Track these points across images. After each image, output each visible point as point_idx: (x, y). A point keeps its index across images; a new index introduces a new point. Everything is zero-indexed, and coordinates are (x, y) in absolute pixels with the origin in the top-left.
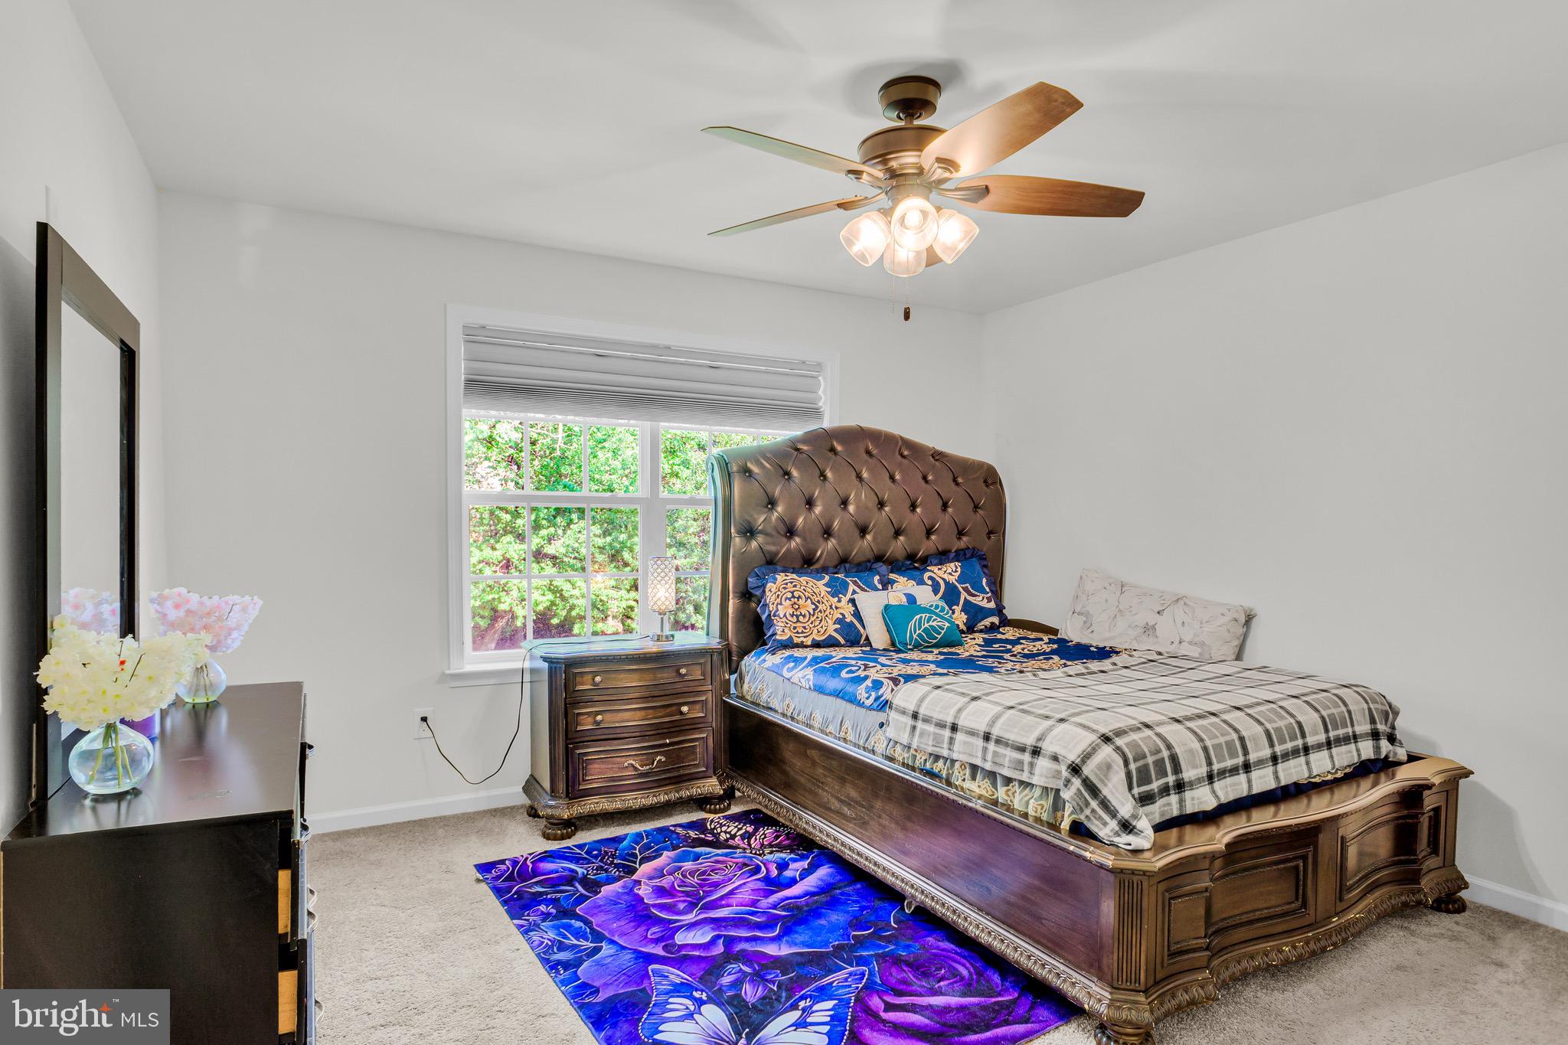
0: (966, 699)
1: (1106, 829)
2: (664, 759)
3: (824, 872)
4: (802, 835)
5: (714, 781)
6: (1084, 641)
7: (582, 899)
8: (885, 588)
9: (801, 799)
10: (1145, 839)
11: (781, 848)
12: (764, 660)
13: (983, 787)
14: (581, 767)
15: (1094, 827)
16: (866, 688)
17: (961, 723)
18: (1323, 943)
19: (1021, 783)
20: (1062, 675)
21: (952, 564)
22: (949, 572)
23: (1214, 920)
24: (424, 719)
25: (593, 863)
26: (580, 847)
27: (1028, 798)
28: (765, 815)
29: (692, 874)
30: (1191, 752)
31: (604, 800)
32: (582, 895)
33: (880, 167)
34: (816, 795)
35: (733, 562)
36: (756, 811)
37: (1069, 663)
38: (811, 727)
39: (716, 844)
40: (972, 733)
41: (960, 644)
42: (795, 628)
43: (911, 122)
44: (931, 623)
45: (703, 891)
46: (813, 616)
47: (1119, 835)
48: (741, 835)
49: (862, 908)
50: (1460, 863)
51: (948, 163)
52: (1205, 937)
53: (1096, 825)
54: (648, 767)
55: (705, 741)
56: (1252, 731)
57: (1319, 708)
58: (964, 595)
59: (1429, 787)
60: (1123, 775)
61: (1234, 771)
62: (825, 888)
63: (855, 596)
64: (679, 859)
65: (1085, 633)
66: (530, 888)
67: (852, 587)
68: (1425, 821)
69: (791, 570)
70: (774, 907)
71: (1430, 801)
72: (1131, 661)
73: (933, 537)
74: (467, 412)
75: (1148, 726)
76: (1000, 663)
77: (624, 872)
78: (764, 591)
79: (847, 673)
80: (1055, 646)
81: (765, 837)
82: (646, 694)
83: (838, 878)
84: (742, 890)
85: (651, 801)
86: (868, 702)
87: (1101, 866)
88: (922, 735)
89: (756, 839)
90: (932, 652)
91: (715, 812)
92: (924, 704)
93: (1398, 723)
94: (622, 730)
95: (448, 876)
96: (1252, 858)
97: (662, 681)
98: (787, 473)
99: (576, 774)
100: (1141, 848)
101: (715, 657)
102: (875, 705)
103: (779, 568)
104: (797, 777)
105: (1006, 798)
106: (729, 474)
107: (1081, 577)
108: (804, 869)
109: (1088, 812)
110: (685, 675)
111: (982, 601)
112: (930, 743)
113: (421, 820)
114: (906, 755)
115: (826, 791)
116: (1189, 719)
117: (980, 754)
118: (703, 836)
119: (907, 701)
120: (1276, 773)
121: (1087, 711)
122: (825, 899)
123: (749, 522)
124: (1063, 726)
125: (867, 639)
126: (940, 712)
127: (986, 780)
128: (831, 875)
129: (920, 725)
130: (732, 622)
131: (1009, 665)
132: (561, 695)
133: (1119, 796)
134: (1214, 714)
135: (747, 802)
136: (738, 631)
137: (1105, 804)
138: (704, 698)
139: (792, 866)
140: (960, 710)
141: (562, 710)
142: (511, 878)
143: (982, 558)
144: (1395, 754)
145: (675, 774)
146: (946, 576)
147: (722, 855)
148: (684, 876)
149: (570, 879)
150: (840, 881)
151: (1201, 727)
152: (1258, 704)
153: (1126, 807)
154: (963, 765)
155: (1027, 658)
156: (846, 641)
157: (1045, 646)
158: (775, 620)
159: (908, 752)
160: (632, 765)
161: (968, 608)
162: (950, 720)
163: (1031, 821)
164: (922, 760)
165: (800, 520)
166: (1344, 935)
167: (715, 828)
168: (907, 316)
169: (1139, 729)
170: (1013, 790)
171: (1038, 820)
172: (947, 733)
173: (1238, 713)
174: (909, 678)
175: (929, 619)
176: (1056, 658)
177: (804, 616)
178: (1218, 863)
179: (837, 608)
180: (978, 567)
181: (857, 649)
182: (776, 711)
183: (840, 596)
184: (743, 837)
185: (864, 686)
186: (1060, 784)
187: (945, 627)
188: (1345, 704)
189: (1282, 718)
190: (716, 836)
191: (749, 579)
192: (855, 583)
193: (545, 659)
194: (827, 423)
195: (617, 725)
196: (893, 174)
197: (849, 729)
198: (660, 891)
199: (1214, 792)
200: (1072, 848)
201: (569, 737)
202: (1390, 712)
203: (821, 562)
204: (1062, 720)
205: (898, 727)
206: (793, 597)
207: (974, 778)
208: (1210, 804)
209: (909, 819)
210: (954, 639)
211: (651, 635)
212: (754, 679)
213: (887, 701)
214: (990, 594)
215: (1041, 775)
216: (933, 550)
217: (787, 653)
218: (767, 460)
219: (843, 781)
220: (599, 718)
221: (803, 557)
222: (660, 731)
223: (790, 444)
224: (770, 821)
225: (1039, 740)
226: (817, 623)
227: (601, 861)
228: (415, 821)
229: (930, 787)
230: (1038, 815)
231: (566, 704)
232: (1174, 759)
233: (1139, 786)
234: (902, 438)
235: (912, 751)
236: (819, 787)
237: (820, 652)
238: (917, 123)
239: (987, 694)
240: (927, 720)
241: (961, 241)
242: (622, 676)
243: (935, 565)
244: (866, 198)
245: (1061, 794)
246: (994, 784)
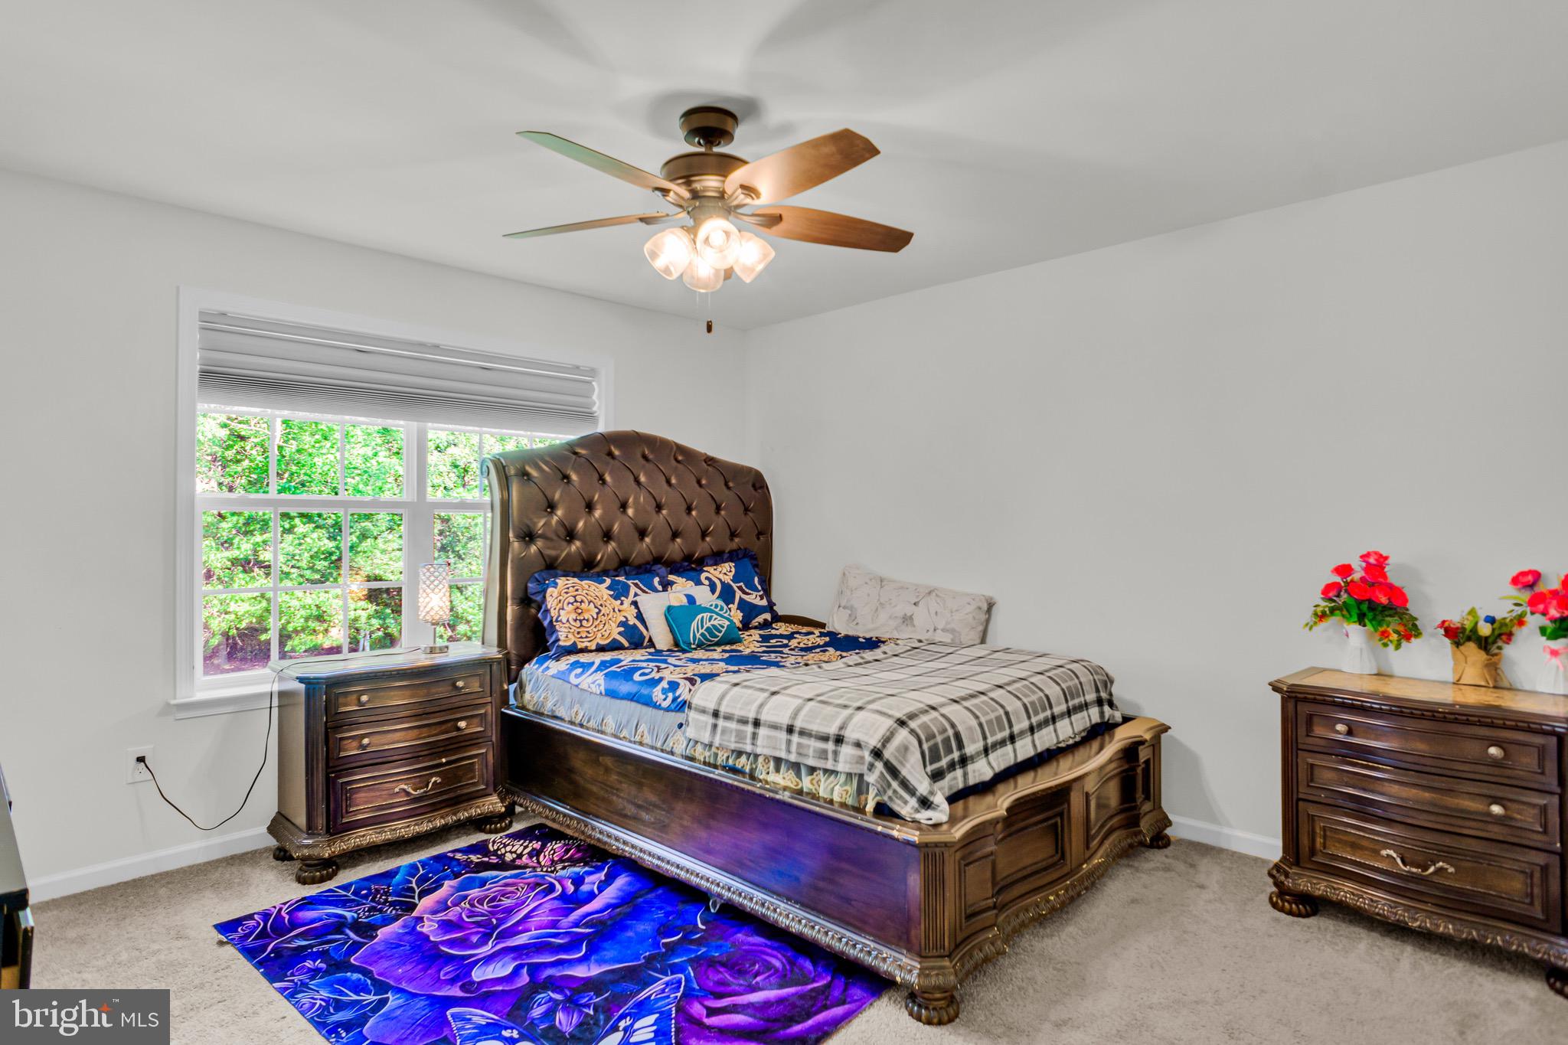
0: (766, 694)
1: (907, 808)
2: (439, 781)
3: (621, 881)
4: (593, 845)
5: (495, 798)
6: (851, 633)
7: (356, 947)
8: (665, 589)
9: (592, 808)
10: (941, 812)
11: (573, 862)
12: (548, 668)
13: (787, 778)
14: (344, 797)
15: (897, 807)
16: (663, 689)
17: (763, 717)
18: (1078, 888)
19: (826, 771)
20: (843, 666)
21: (727, 565)
22: (724, 572)
23: (999, 878)
24: (141, 759)
25: (364, 904)
26: (346, 887)
27: (832, 785)
28: (551, 829)
29: (481, 901)
30: (970, 729)
31: (370, 832)
32: (355, 942)
33: (684, 187)
34: (610, 802)
35: (512, 568)
36: (541, 826)
37: (844, 654)
38: (602, 732)
39: (503, 866)
40: (775, 727)
41: (739, 641)
42: (579, 633)
43: (711, 149)
44: (712, 622)
45: (497, 919)
46: (597, 619)
47: (919, 812)
48: (528, 853)
49: (667, 914)
50: (1163, 805)
51: (749, 190)
52: (993, 897)
53: (899, 805)
54: (422, 791)
55: (484, 756)
56: (1014, 706)
57: (1060, 682)
58: (738, 594)
59: (1142, 743)
60: (919, 756)
61: (1002, 743)
62: (625, 899)
63: (637, 598)
64: (463, 887)
65: (851, 625)
66: (289, 943)
67: (633, 590)
68: (1139, 770)
69: (572, 574)
70: (576, 924)
71: (1144, 754)
72: (899, 650)
73: (708, 539)
74: (202, 407)
75: (934, 708)
76: (782, 658)
77: (402, 910)
78: (544, 597)
79: (640, 675)
80: (827, 639)
81: (554, 853)
82: (420, 711)
83: (639, 885)
84: (538, 910)
85: (426, 827)
86: (665, 704)
87: (908, 843)
88: (724, 732)
89: (545, 856)
90: (715, 650)
91: (496, 831)
92: (725, 702)
93: (1115, 690)
94: (392, 753)
95: (180, 943)
96: (1023, 820)
97: (437, 696)
98: (566, 477)
99: (338, 806)
100: (939, 822)
101: (495, 667)
102: (673, 706)
103: (559, 572)
104: (588, 786)
105: (811, 787)
106: (507, 478)
107: (844, 574)
108: (601, 881)
109: (890, 793)
110: (462, 688)
111: (755, 599)
112: (733, 739)
113: (134, 881)
114: (707, 754)
115: (622, 798)
116: (964, 699)
117: (784, 747)
118: (486, 859)
119: (707, 700)
120: (1033, 742)
121: (880, 698)
122: (628, 910)
123: (528, 526)
124: (861, 713)
125: (650, 640)
126: (741, 709)
127: (791, 771)
128: (629, 884)
129: (721, 723)
130: (511, 630)
131: (792, 659)
132: (322, 719)
133: (918, 776)
134: (982, 693)
135: (530, 818)
136: (517, 639)
137: (905, 784)
138: (482, 711)
139: (588, 879)
140: (761, 706)
141: (321, 738)
142: (263, 934)
143: (753, 558)
144: (1114, 717)
145: (452, 795)
146: (721, 576)
147: (510, 877)
148: (473, 905)
149: (339, 925)
150: (640, 889)
151: (975, 705)
152: (1014, 682)
153: (923, 786)
154: (767, 759)
155: (806, 652)
156: (630, 643)
157: (818, 639)
158: (558, 626)
159: (710, 750)
160: (404, 790)
161: (743, 606)
162: (751, 716)
163: (836, 806)
164: (724, 757)
165: (581, 524)
166: (1092, 879)
167: (498, 849)
168: (709, 329)
169: (927, 711)
170: (817, 779)
171: (843, 805)
172: (750, 729)
173: (1001, 691)
174: (705, 677)
175: (711, 617)
176: (831, 650)
177: (588, 620)
178: (1000, 826)
179: (619, 611)
180: (750, 567)
181: (643, 651)
182: (561, 719)
183: (623, 598)
184: (531, 855)
185: (659, 687)
186: (864, 769)
187: (726, 626)
188: (1077, 677)
189: (1034, 692)
190: (501, 857)
191: (530, 585)
192: (636, 585)
193: (301, 680)
194: (601, 428)
195: (386, 747)
196: (696, 195)
197: (646, 733)
198: (446, 926)
199: (989, 763)
200: (880, 829)
201: (331, 765)
202: (1108, 682)
203: (602, 565)
204: (859, 708)
205: (698, 727)
206: (576, 601)
207: (778, 770)
208: (988, 775)
209: (713, 817)
210: (733, 636)
211: (423, 646)
212: (536, 689)
213: (685, 702)
214: (762, 593)
215: (846, 762)
216: (708, 551)
217: (572, 658)
218: (546, 463)
219: (640, 785)
220: (366, 741)
221: (583, 560)
222: (434, 750)
223: (567, 446)
224: (557, 835)
225: (841, 728)
226: (601, 626)
227: (373, 900)
228: (126, 883)
229: (736, 783)
230: (843, 800)
231: (326, 729)
232: (957, 736)
233: (931, 764)
234: (676, 444)
235: (714, 749)
236: (613, 794)
237: (608, 656)
238: (716, 150)
239: (785, 688)
240: (728, 718)
241: (760, 262)
242: (392, 693)
243: (711, 566)
244: (668, 215)
245: (866, 778)
246: (798, 775)
